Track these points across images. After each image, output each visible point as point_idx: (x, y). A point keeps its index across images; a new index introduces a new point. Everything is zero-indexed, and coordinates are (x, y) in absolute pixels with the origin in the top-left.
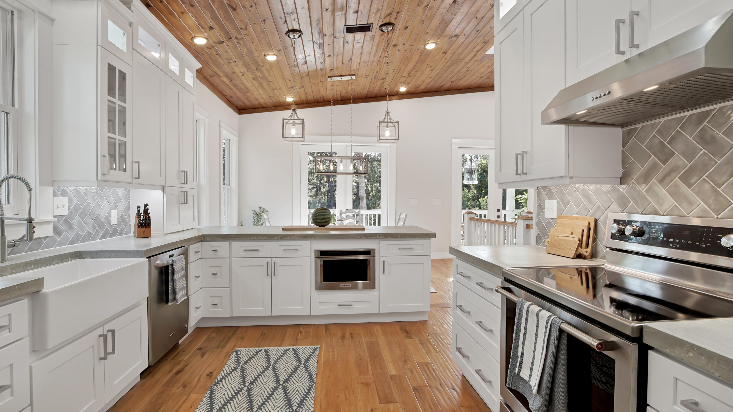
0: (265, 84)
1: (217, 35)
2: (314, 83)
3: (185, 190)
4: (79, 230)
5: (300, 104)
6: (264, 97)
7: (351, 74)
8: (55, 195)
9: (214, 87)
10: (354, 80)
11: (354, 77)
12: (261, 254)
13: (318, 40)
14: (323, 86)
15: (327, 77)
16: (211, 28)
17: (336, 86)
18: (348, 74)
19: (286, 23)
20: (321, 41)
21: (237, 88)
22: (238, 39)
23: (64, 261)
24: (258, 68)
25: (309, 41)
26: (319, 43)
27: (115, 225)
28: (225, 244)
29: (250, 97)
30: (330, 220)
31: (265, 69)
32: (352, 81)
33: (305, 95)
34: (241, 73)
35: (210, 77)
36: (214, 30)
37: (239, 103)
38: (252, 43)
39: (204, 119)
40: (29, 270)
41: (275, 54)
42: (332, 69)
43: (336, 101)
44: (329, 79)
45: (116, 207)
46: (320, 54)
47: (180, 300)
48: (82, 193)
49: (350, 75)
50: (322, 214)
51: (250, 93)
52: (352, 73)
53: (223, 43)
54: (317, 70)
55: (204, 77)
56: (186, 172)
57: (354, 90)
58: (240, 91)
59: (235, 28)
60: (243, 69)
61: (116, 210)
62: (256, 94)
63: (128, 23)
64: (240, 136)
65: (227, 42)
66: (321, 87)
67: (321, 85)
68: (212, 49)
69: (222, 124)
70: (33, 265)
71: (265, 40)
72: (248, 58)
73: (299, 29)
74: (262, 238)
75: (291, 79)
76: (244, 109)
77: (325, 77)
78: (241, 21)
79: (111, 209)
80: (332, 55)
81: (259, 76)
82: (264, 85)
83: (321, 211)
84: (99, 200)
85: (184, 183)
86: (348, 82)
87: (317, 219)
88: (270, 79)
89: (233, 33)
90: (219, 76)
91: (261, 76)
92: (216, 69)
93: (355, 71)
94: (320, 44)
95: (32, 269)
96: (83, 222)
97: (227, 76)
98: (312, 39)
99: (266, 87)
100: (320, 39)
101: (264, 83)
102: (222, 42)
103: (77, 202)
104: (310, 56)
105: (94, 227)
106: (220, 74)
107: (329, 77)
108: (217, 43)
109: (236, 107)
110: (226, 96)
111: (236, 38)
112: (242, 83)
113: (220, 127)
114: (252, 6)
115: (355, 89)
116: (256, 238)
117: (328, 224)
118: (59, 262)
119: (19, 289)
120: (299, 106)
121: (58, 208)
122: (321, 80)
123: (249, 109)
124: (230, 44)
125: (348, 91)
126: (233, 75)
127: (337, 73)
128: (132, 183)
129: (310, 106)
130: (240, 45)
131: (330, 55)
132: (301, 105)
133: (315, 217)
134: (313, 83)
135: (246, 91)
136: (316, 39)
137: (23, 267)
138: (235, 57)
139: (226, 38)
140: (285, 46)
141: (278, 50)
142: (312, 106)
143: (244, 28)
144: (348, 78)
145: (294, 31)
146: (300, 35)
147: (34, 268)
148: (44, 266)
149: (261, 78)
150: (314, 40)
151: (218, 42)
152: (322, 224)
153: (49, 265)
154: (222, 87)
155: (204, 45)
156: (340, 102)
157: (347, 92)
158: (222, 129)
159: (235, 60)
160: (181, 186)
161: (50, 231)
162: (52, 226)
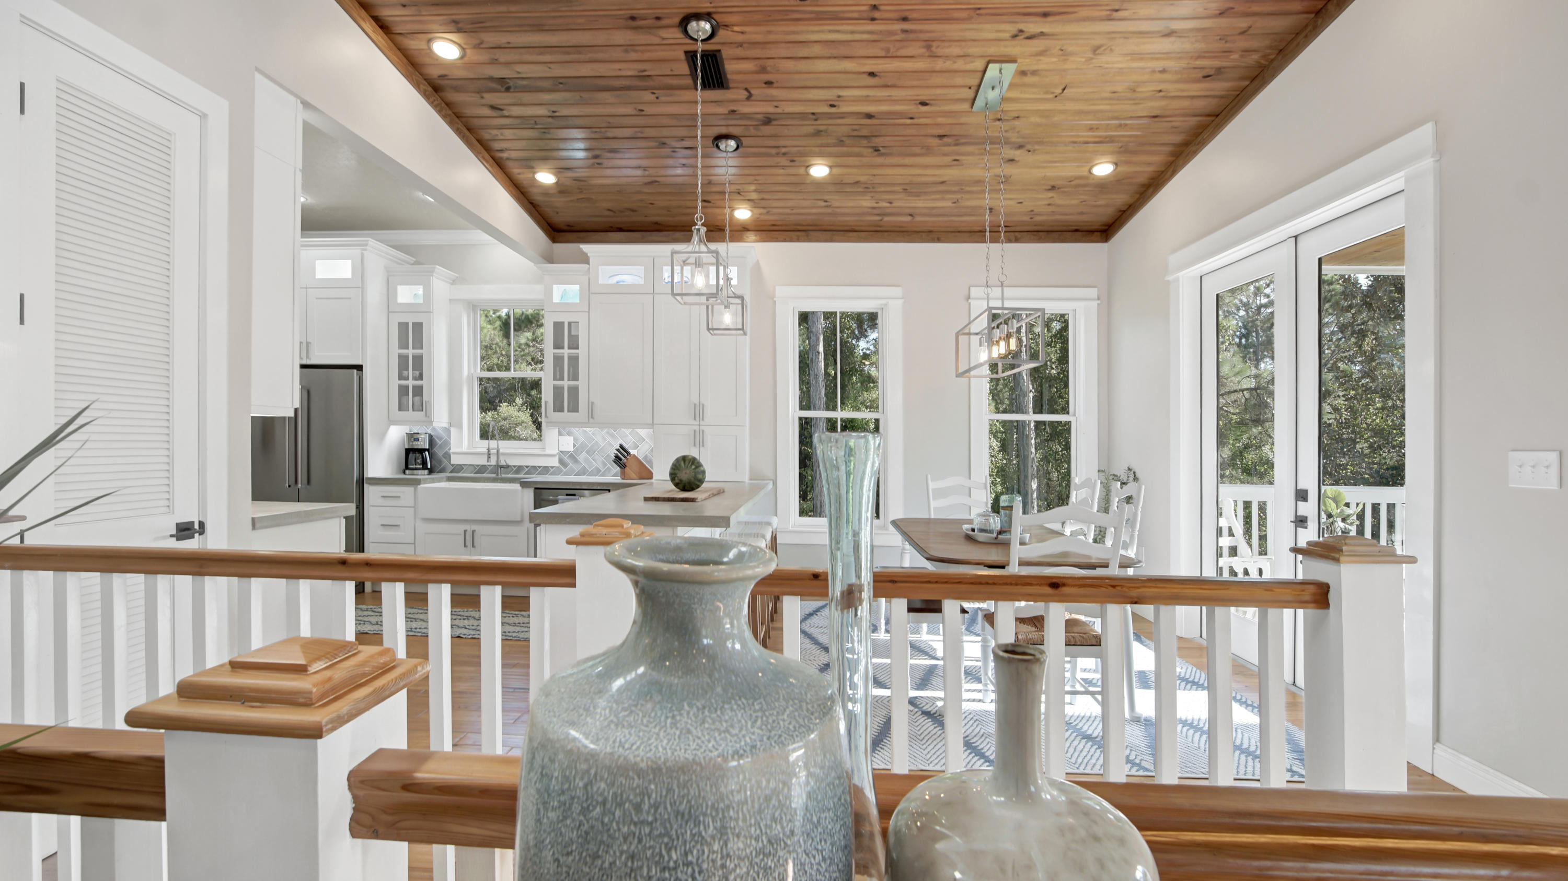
3: (702, 428)
4: (586, 465)
9: (929, 232)
48: (590, 433)
63: (582, 274)
64: (1109, 296)
76: (1109, 226)
84: (611, 440)
85: (696, 420)
96: (590, 458)
103: (583, 440)
121: (566, 445)
123: (1115, 221)
160: (696, 423)
161: (555, 462)
162: (557, 459)
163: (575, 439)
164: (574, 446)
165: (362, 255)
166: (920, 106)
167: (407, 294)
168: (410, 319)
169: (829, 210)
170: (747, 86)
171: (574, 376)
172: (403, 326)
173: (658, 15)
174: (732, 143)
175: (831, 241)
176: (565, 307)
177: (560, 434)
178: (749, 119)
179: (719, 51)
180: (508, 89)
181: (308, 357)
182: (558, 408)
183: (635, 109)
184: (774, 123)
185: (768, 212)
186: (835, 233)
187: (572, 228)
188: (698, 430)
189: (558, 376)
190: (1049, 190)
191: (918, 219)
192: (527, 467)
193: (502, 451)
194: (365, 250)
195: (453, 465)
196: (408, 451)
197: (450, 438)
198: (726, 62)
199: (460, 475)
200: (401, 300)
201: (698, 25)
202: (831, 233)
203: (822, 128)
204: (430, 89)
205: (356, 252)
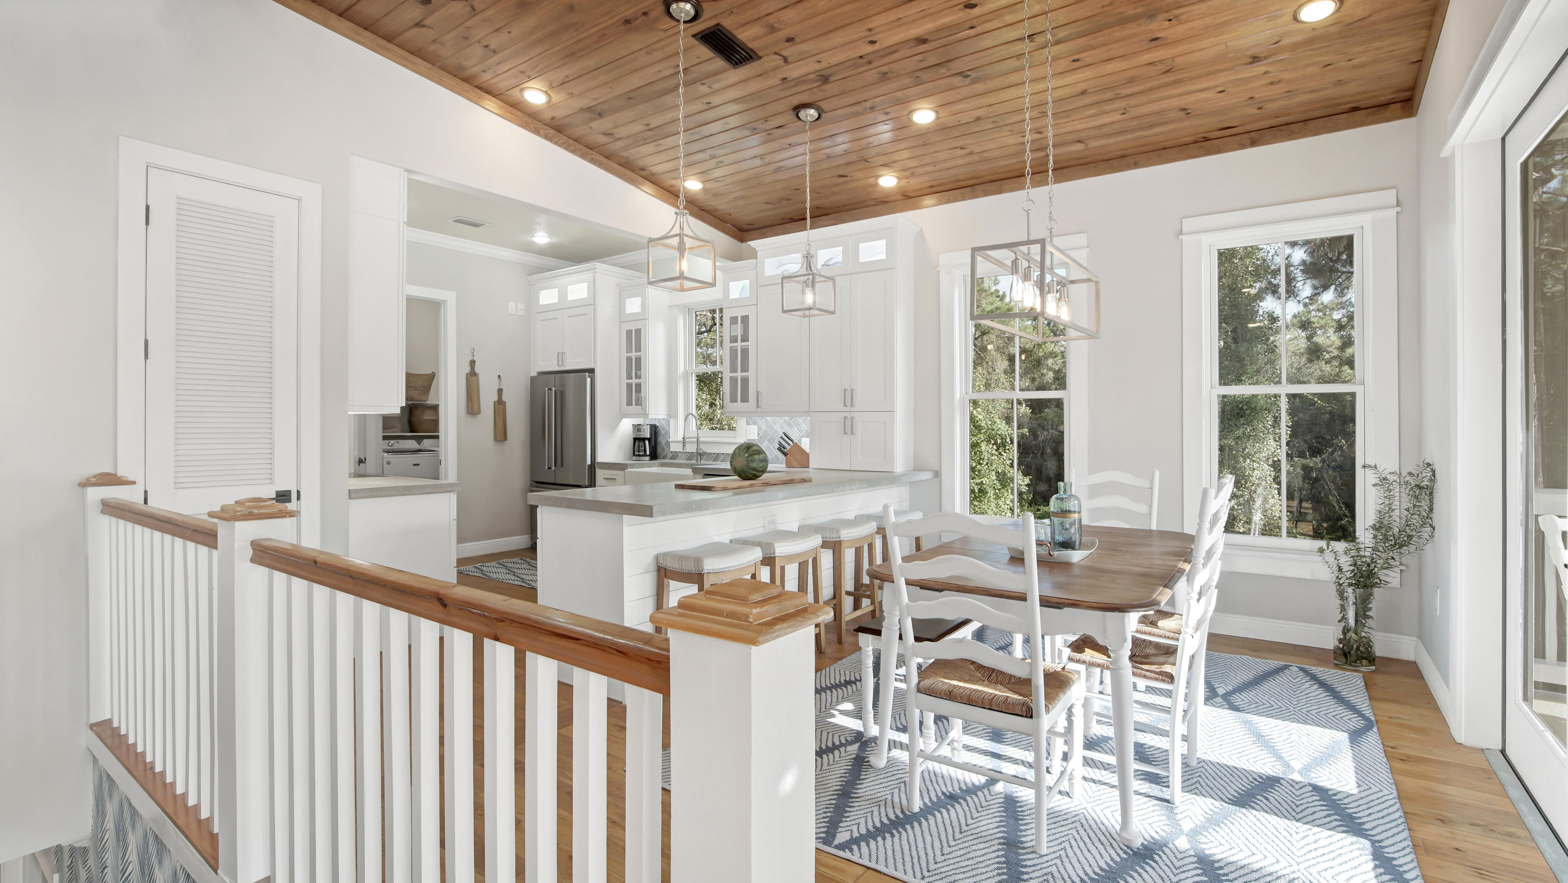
3: (852, 414)
85: (846, 406)
160: (847, 409)
163: (759, 429)
164: (759, 434)
165: (594, 276)
166: (968, 10)
167: (633, 306)
168: (633, 327)
169: (976, 158)
170: (776, 50)
171: (745, 368)
172: (629, 333)
173: (644, 11)
174: (812, 112)
175: (1000, 192)
176: (739, 304)
177: (748, 423)
178: (805, 82)
179: (718, 24)
180: (600, 115)
181: (563, 365)
182: (734, 399)
183: (703, 103)
184: (832, 79)
185: (912, 174)
186: (1004, 181)
187: (754, 226)
188: (849, 417)
189: (733, 369)
190: (1252, 63)
191: (1093, 144)
192: (723, 454)
193: (701, 439)
194: (596, 272)
195: (672, 452)
196: (635, 439)
197: (669, 427)
198: (735, 33)
199: (676, 461)
200: (629, 310)
201: (678, 6)
202: (999, 182)
203: (884, 69)
204: (552, 131)
205: (589, 275)
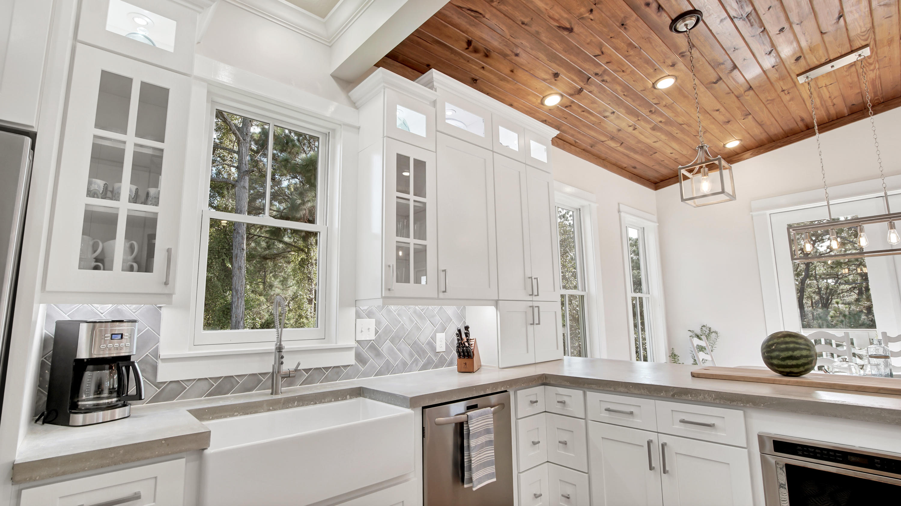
0: (676, 132)
1: (569, 82)
2: (769, 98)
3: (535, 304)
4: (390, 358)
5: (757, 147)
6: (685, 152)
7: (853, 49)
8: (358, 316)
9: (603, 160)
10: (869, 57)
11: (866, 52)
12: (637, 422)
13: (740, 12)
14: (792, 99)
15: (794, 76)
16: (556, 76)
17: (824, 88)
18: (847, 49)
19: (660, 9)
20: (749, 9)
21: (635, 152)
22: (600, 75)
23: (340, 399)
24: (653, 110)
25: (722, 21)
26: (745, 15)
27: (443, 352)
28: (577, 394)
29: (663, 159)
30: (812, 361)
31: (664, 106)
32: (864, 61)
33: (760, 127)
34: (630, 126)
35: (591, 147)
36: (562, 77)
37: (651, 174)
38: (623, 71)
39: (589, 205)
40: (291, 407)
41: (669, 75)
42: (800, 57)
43: (837, 119)
44: (801, 80)
45: (443, 330)
46: (758, 36)
47: (480, 483)
48: (395, 313)
49: (852, 52)
50: (783, 346)
51: (659, 153)
52: (857, 44)
53: (582, 91)
54: (764, 72)
55: (584, 150)
56: (535, 278)
57: (878, 82)
58: (642, 154)
59: (587, 59)
60: (631, 120)
61: (444, 333)
62: (669, 152)
63: (428, 103)
64: (660, 221)
65: (587, 86)
66: (790, 101)
67: (786, 98)
68: (572, 105)
69: (622, 207)
70: (296, 402)
71: (641, 58)
72: (628, 98)
73: (691, 8)
74: (636, 391)
75: (718, 106)
76: (662, 181)
77: (789, 78)
78: (588, 44)
79: (436, 332)
80: (786, 26)
81: (661, 122)
82: (675, 135)
83: (782, 339)
84: (418, 321)
85: (532, 295)
86: (853, 69)
87: (772, 358)
88: (680, 120)
89: (589, 69)
90: (602, 142)
91: (663, 120)
92: (593, 133)
93: (863, 38)
94: (747, 16)
95: (295, 407)
96: (395, 348)
97: (612, 138)
98: (726, 15)
99: (680, 135)
100: (745, 6)
101: (674, 131)
102: (580, 91)
103: (388, 324)
104: (737, 49)
105: (411, 355)
106: (603, 138)
107: (798, 75)
108: (575, 94)
109: (648, 180)
110: (625, 167)
111: (596, 74)
112: (640, 142)
113: (619, 211)
114: (591, 11)
115: (880, 77)
116: (626, 390)
117: (807, 371)
118: (333, 400)
119: (168, 445)
120: (757, 150)
121: (362, 331)
122: (784, 88)
123: (670, 178)
124: (593, 88)
125: (860, 88)
126: (620, 134)
127: (815, 60)
128: (438, 298)
129: (779, 144)
130: (607, 84)
131: (782, 30)
132: (760, 148)
133: (768, 352)
134: (768, 100)
135: (651, 153)
136: (736, 10)
137: (284, 404)
138: (609, 104)
139: (583, 82)
140: (680, 52)
141: (671, 64)
142: (783, 142)
143: (600, 53)
144: (852, 58)
145: (683, 16)
146: (698, 17)
147: (298, 406)
148: (312, 404)
149: (666, 123)
150: (732, 14)
151: (575, 92)
152: (788, 370)
153: (318, 403)
154: (614, 157)
155: (559, 104)
156: (850, 117)
157: (859, 91)
158: (622, 214)
159: (611, 110)
160: (530, 298)
161: (349, 359)
162: (353, 353)
188: (534, 307)
